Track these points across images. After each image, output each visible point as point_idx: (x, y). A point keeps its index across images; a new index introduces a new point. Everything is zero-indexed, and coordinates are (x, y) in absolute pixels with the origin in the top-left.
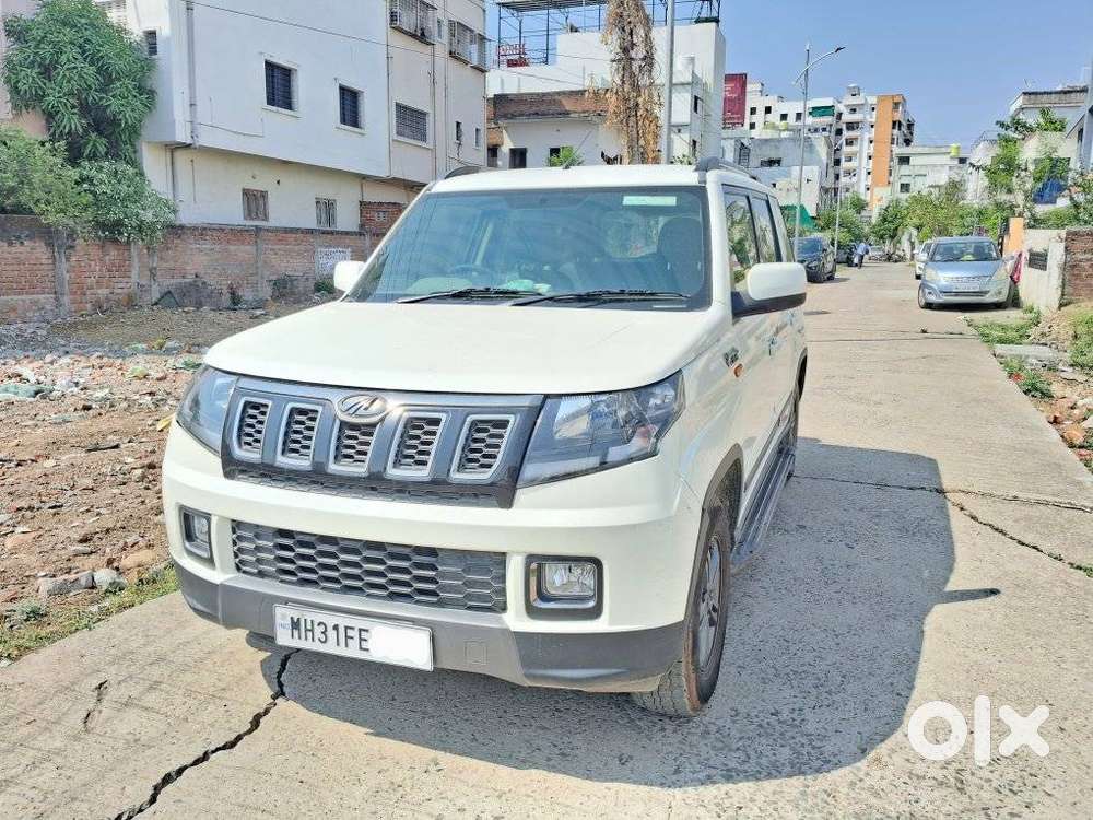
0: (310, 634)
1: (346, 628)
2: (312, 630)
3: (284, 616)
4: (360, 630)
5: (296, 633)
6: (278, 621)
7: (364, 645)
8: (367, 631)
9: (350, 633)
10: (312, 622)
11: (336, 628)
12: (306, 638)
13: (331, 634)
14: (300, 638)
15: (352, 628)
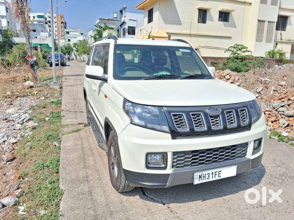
0: (204, 178)
1: (215, 172)
2: (205, 177)
3: (197, 176)
4: (219, 171)
5: (200, 179)
6: (195, 177)
7: (220, 175)
8: (221, 171)
9: (216, 173)
10: (205, 174)
11: (212, 173)
12: (203, 180)
13: (211, 175)
14: (201, 180)
15: (217, 172)
